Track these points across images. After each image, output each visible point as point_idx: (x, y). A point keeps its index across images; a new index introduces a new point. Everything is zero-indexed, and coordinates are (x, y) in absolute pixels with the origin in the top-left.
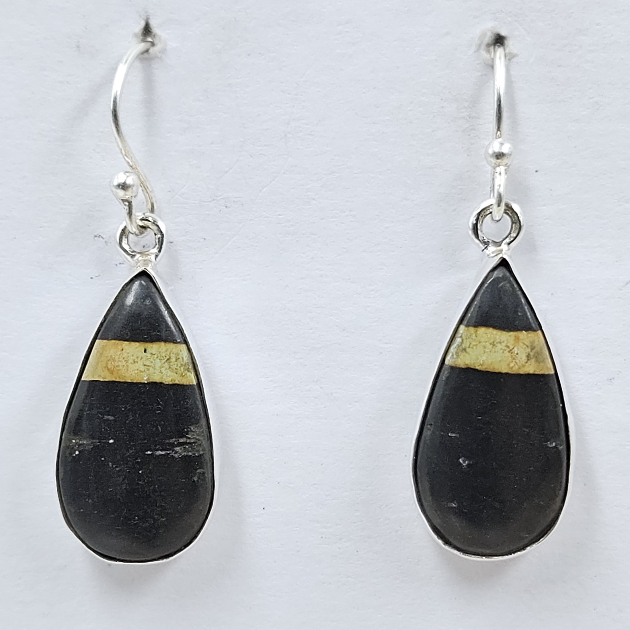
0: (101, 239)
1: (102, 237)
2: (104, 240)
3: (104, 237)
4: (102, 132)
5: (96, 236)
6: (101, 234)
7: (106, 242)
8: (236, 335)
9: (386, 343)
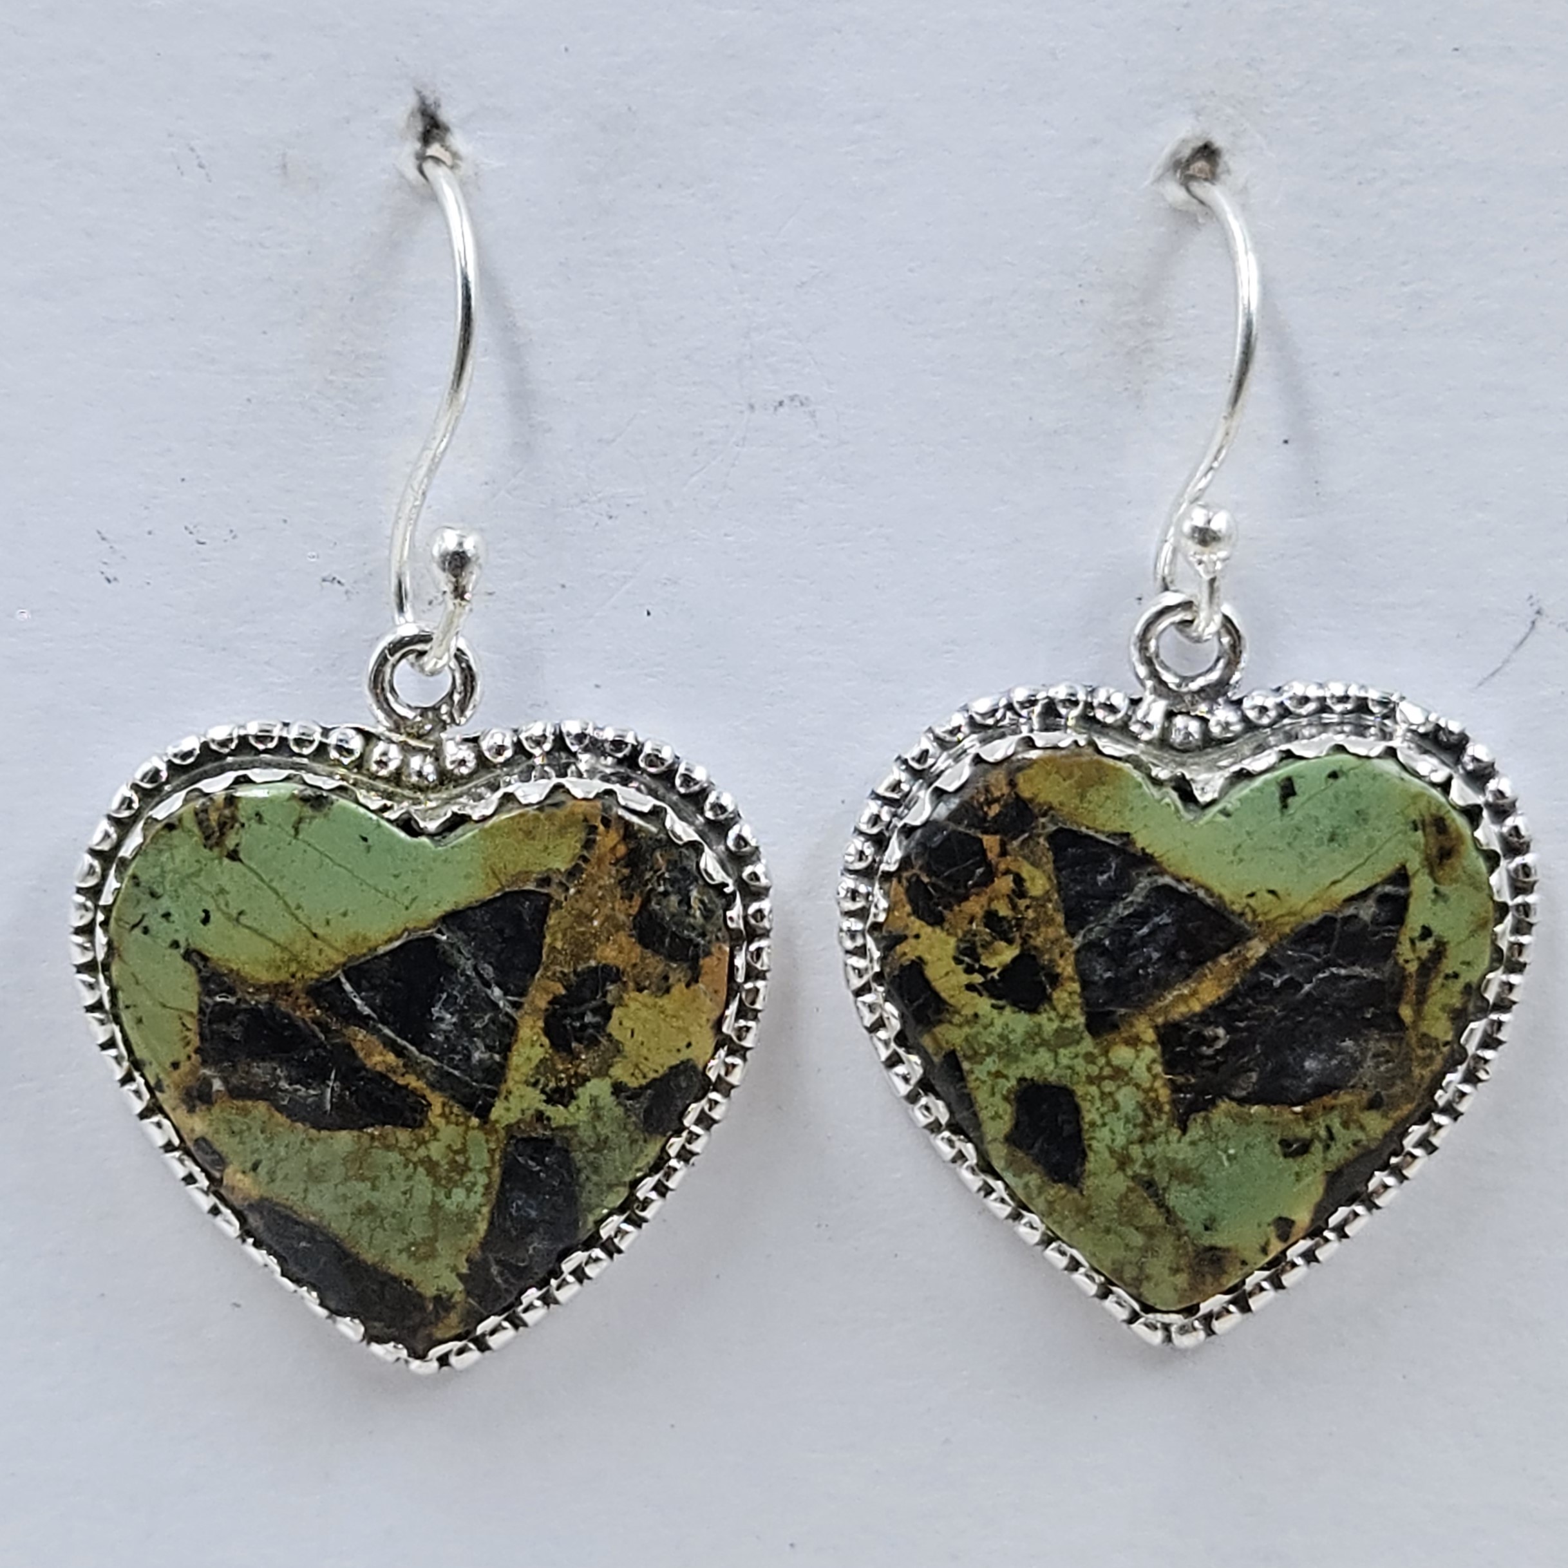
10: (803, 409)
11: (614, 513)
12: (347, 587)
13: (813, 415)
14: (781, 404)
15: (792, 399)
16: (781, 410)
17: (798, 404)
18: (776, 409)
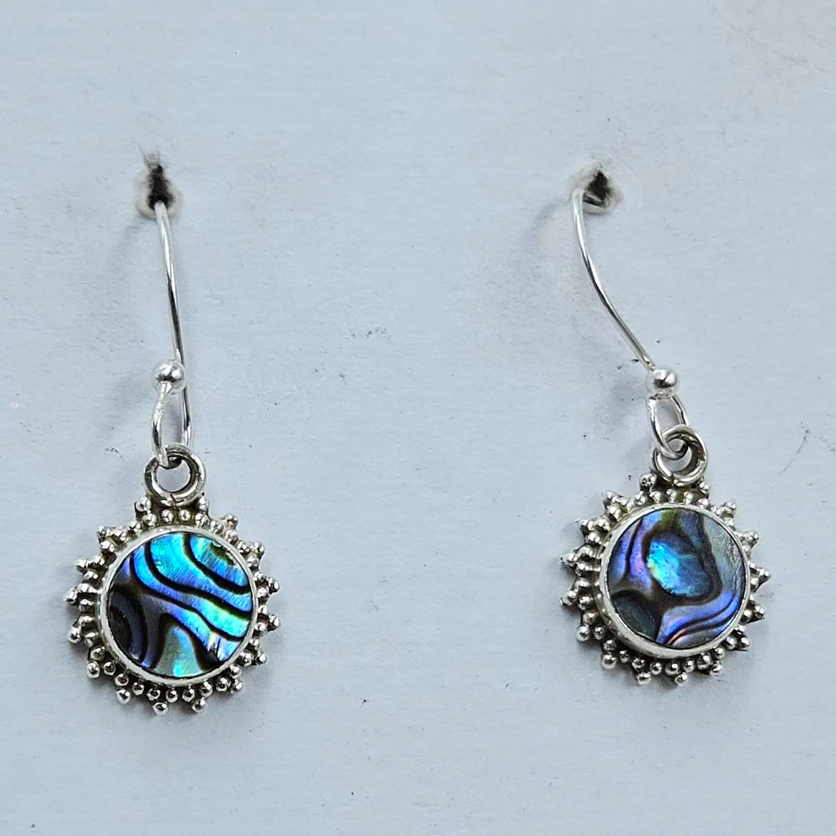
1: (116, 451)
2: (118, 455)
4: (107, 315)
5: (107, 450)
6: (114, 447)
7: (121, 457)
8: (299, 568)
9: (491, 567)
10: (384, 335)
11: (278, 401)
12: (122, 454)
13: (389, 339)
14: (370, 333)
15: (377, 330)
16: (370, 336)
17: (379, 332)
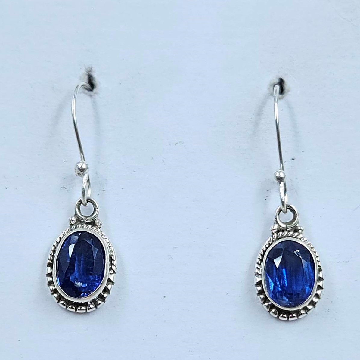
0: (64, 189)
1: (65, 188)
2: (66, 190)
3: (66, 188)
5: (62, 188)
6: (65, 186)
7: (67, 190)
10: (183, 145)
11: (135, 170)
12: (68, 189)
13: (185, 146)
14: (177, 144)
15: (180, 142)
16: (177, 145)
17: (181, 143)
18: (176, 145)
